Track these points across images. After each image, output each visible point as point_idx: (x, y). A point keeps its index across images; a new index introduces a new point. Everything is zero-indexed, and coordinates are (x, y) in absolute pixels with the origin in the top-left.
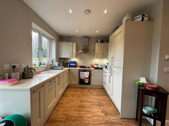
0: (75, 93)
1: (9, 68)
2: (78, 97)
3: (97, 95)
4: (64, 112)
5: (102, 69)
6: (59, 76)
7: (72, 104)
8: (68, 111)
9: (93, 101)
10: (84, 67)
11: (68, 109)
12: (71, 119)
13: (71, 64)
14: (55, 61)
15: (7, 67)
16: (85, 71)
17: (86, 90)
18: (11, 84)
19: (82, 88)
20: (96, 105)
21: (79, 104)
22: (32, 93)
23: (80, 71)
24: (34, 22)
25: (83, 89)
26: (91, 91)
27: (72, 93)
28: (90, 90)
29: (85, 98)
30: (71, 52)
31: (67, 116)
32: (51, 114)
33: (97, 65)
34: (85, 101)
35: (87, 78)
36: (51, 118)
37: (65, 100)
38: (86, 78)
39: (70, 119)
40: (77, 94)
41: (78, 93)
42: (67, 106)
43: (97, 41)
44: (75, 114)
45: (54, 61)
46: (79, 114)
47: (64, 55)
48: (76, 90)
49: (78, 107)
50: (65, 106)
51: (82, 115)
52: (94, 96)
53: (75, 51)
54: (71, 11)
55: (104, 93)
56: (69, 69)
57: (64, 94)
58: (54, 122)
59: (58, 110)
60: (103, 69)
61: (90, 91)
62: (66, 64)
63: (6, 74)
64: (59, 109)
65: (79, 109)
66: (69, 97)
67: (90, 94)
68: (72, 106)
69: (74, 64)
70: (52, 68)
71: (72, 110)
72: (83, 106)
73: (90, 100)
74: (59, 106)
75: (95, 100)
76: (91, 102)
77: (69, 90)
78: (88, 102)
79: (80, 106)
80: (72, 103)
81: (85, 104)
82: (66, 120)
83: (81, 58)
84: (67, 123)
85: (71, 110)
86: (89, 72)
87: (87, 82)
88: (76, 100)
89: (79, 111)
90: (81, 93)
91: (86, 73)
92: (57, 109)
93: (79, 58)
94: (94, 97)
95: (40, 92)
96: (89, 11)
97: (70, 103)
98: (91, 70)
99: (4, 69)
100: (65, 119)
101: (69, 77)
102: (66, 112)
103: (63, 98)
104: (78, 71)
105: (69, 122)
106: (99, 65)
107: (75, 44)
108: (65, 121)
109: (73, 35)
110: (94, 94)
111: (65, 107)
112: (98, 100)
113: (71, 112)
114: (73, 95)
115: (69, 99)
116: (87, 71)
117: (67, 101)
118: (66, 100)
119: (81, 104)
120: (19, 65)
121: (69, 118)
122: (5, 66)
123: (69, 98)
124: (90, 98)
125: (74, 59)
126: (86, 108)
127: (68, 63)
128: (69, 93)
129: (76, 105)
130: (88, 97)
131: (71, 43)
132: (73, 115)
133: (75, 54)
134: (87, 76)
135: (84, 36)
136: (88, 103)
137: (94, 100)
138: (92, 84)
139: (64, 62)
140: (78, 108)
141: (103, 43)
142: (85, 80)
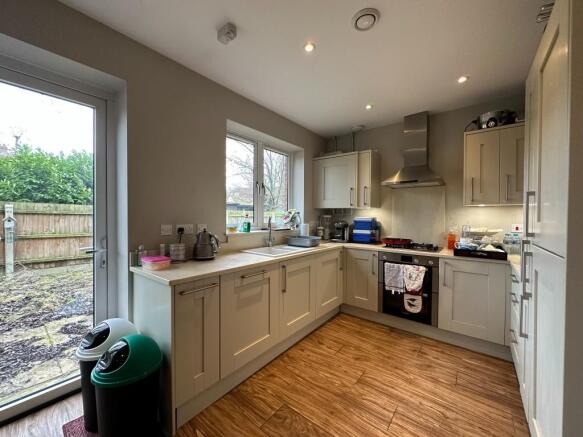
0: (355, 341)
1: (170, 233)
2: (357, 359)
3: (457, 384)
4: (285, 388)
5: (503, 257)
6: (284, 267)
7: (321, 374)
8: (297, 391)
9: (415, 400)
10: (408, 244)
11: (298, 386)
12: (291, 424)
13: (355, 231)
14: (300, 219)
15: (167, 229)
16: (407, 260)
17: (407, 344)
18: (156, 268)
19: (392, 329)
20: (418, 425)
21: (346, 386)
22: (178, 296)
23: (385, 258)
24: (232, 120)
25: (393, 334)
26: (432, 355)
27: (343, 336)
28: (425, 349)
29: (382, 376)
30: (355, 187)
31: (286, 406)
32: (251, 377)
33: (477, 236)
34: (376, 383)
35: (413, 293)
36: (245, 388)
37: (308, 353)
38: (407, 292)
39: (288, 421)
40: (358, 348)
41: (364, 345)
42: (303, 375)
43: (478, 123)
44: (313, 413)
45: (298, 218)
46: (327, 423)
47: (333, 199)
48: (367, 331)
49: (337, 395)
50: (297, 372)
51: (332, 432)
52: (435, 381)
53: (367, 181)
54: (309, 48)
55: (501, 391)
56: (344, 248)
57: (317, 332)
58: (244, 405)
59: (272, 375)
60: (509, 257)
61: (422, 353)
62: (338, 228)
63: (162, 245)
64: (277, 373)
65: (338, 406)
66: (324, 347)
67: (420, 367)
68: (316, 381)
69: (368, 232)
70: (287, 240)
71: (308, 394)
72: (359, 400)
73: (403, 390)
74: (281, 363)
75: (425, 402)
76: (401, 400)
77: (339, 325)
78: (390, 396)
79: (344, 397)
80: (324, 371)
81: (371, 398)
82: (275, 419)
83: (397, 209)
84: (271, 430)
85: (305, 394)
86: (422, 268)
87: (417, 309)
88: (344, 368)
89: (332, 413)
90: (379, 348)
91: (409, 268)
92: (273, 370)
93: (389, 209)
94: (429, 385)
95: (203, 298)
96: (373, 14)
97: (316, 370)
98: (436, 260)
99: (163, 233)
100: (273, 413)
101: (345, 278)
102: (287, 393)
103: (308, 345)
104: (376, 260)
105: (282, 429)
106: (484, 239)
107: (367, 157)
108: (269, 421)
109: (363, 126)
110: (438, 373)
111: (294, 376)
112: (442, 410)
113: (304, 399)
114: (344, 346)
115: (321, 354)
116: (416, 261)
117: (313, 357)
118: (311, 354)
119: (356, 390)
120: (192, 226)
121: (286, 418)
122: (163, 227)
123: (324, 349)
124: (410, 382)
125: (370, 213)
126: (366, 416)
127: (346, 226)
128: (333, 333)
129: (332, 383)
130: (399, 376)
131: (352, 157)
132: (305, 414)
133: (369, 191)
134: (416, 284)
135: (405, 117)
136: (383, 400)
137: (419, 399)
138: (440, 326)
139: (333, 224)
140: (336, 398)
141: (513, 122)
142: (407, 297)
